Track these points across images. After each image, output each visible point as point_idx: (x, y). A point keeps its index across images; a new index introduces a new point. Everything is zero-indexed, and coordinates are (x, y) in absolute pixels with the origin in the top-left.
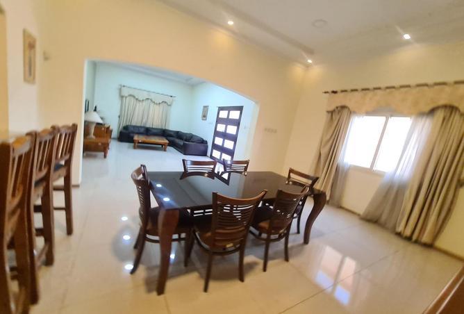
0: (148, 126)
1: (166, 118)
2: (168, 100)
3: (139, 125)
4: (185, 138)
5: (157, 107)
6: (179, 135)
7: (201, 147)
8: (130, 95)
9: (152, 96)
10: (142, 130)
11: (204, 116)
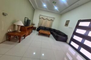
0: (45, 27)
1: (51, 25)
2: (53, 19)
3: (43, 26)
4: (56, 32)
5: (49, 21)
6: (54, 30)
7: (64, 38)
8: (42, 18)
9: (48, 18)
10: (44, 28)
11: (67, 25)
